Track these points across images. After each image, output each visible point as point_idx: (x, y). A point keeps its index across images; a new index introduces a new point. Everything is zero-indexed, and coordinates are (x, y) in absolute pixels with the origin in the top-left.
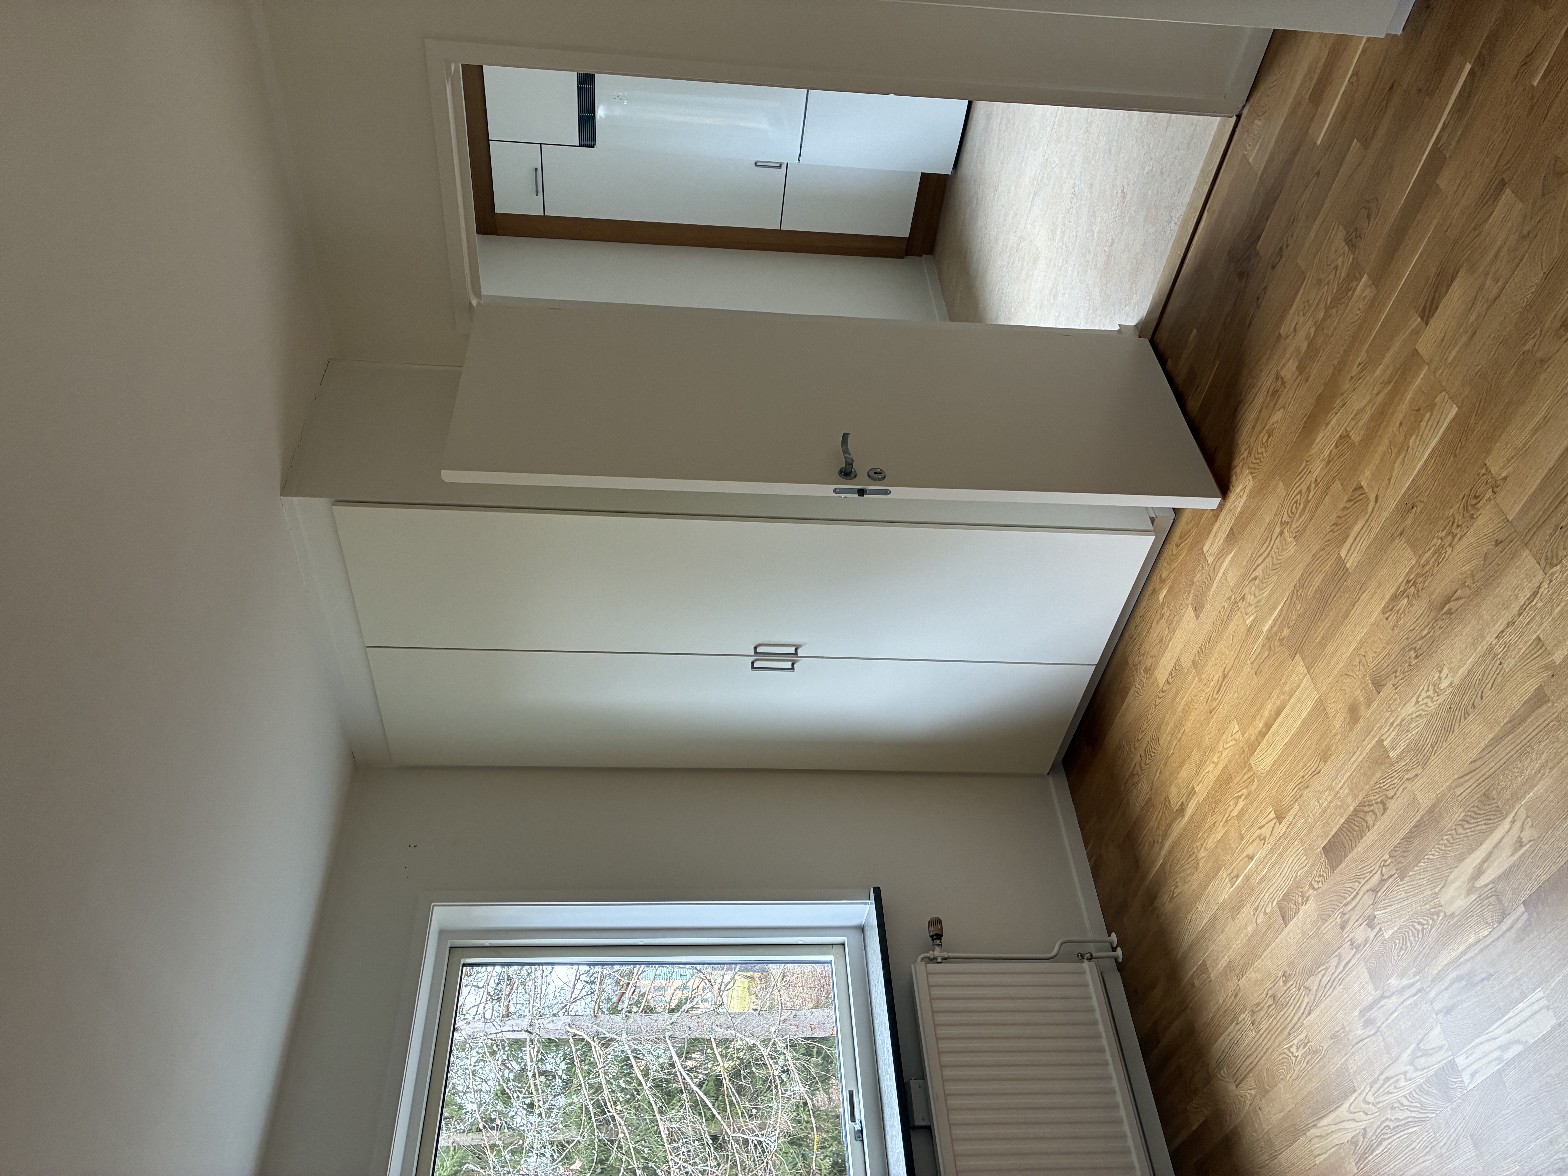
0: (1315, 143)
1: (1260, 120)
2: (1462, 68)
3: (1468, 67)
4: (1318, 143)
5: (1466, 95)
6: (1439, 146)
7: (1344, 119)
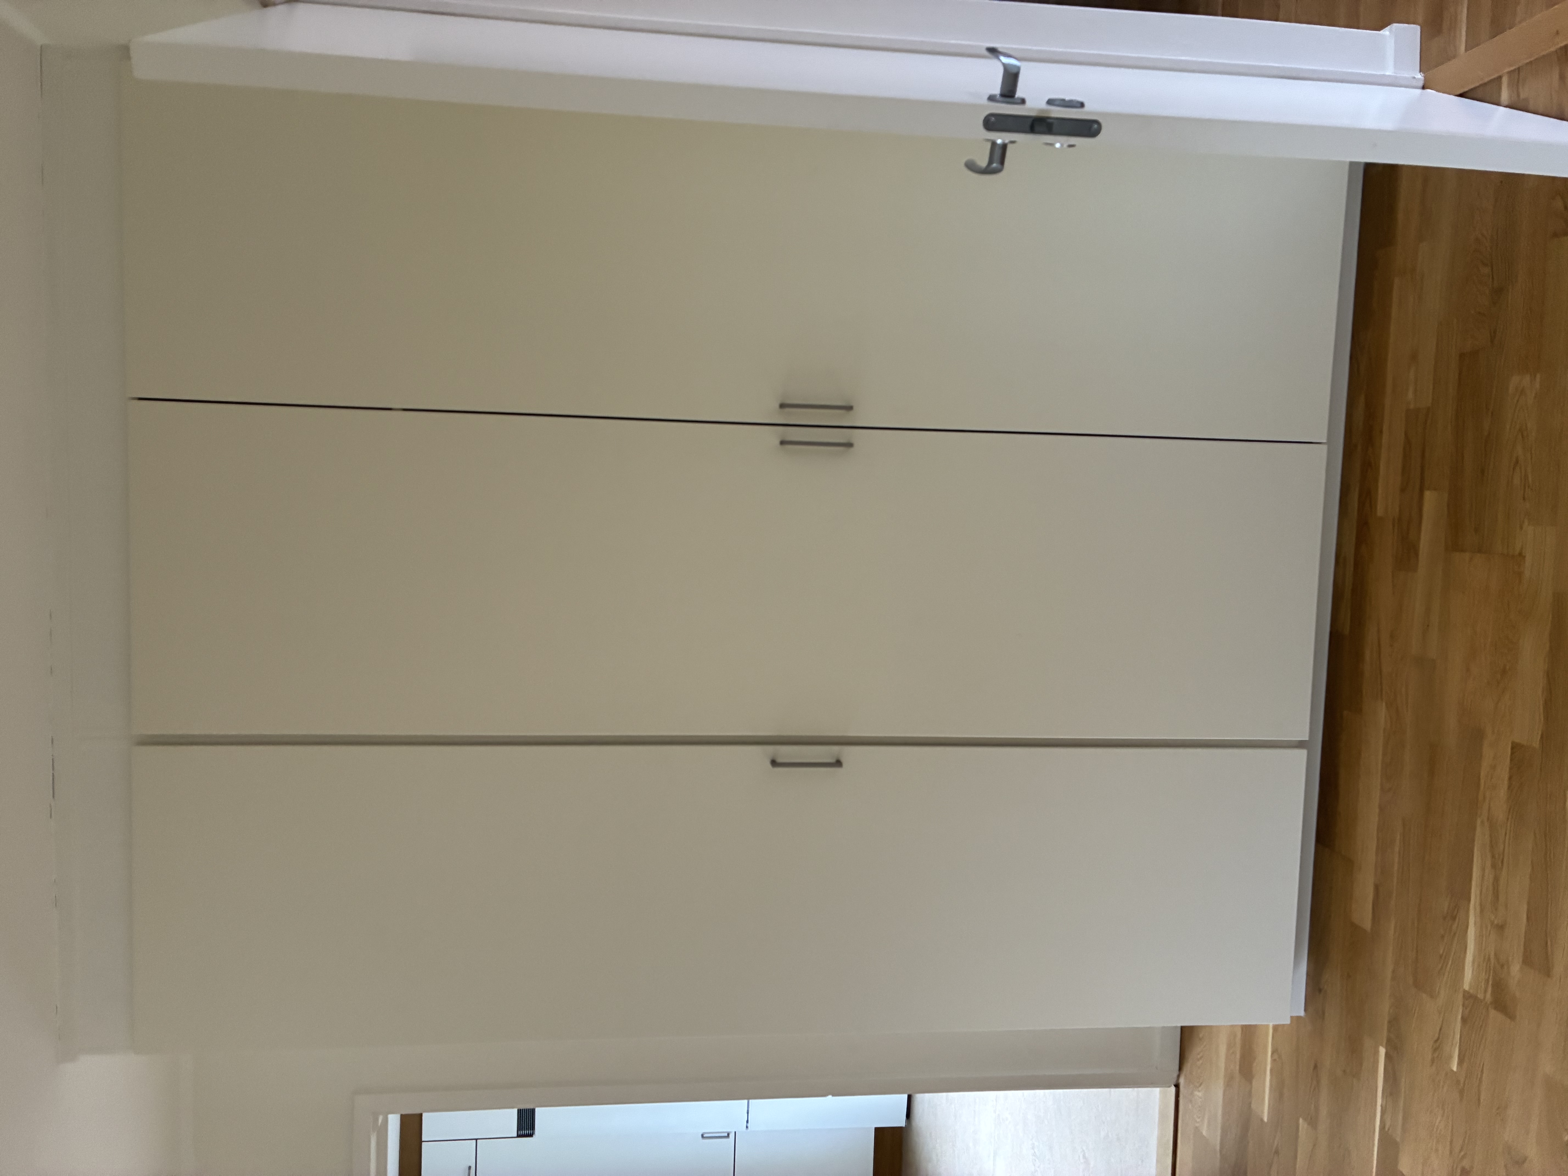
0: (1262, 1120)
1: (1199, 1091)
2: (1377, 1052)
3: (1382, 1051)
4: (1265, 1119)
5: (1392, 1077)
6: (1386, 1129)
7: (1281, 1095)
